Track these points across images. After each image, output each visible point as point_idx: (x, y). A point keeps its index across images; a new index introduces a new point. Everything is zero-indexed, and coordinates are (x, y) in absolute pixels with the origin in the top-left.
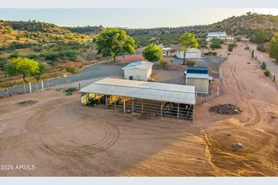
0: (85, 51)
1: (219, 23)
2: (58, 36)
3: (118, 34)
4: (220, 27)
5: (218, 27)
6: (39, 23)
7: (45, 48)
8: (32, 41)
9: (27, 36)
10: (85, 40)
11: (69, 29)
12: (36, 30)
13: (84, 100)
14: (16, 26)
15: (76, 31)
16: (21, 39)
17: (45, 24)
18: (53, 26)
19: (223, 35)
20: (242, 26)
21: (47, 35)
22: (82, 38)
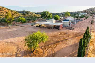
0: (38, 18)
1: (85, 10)
2: (31, 15)
3: (47, 12)
4: (86, 11)
5: (85, 12)
6: (26, 11)
7: (27, 17)
8: (24, 16)
9: (22, 15)
10: (39, 16)
11: (35, 13)
12: (25, 13)
13: (35, 26)
14: (20, 12)
15: (37, 14)
16: (21, 15)
17: (28, 12)
18: (30, 12)
19: (85, 14)
20: (94, 11)
21: (28, 15)
22: (38, 15)
